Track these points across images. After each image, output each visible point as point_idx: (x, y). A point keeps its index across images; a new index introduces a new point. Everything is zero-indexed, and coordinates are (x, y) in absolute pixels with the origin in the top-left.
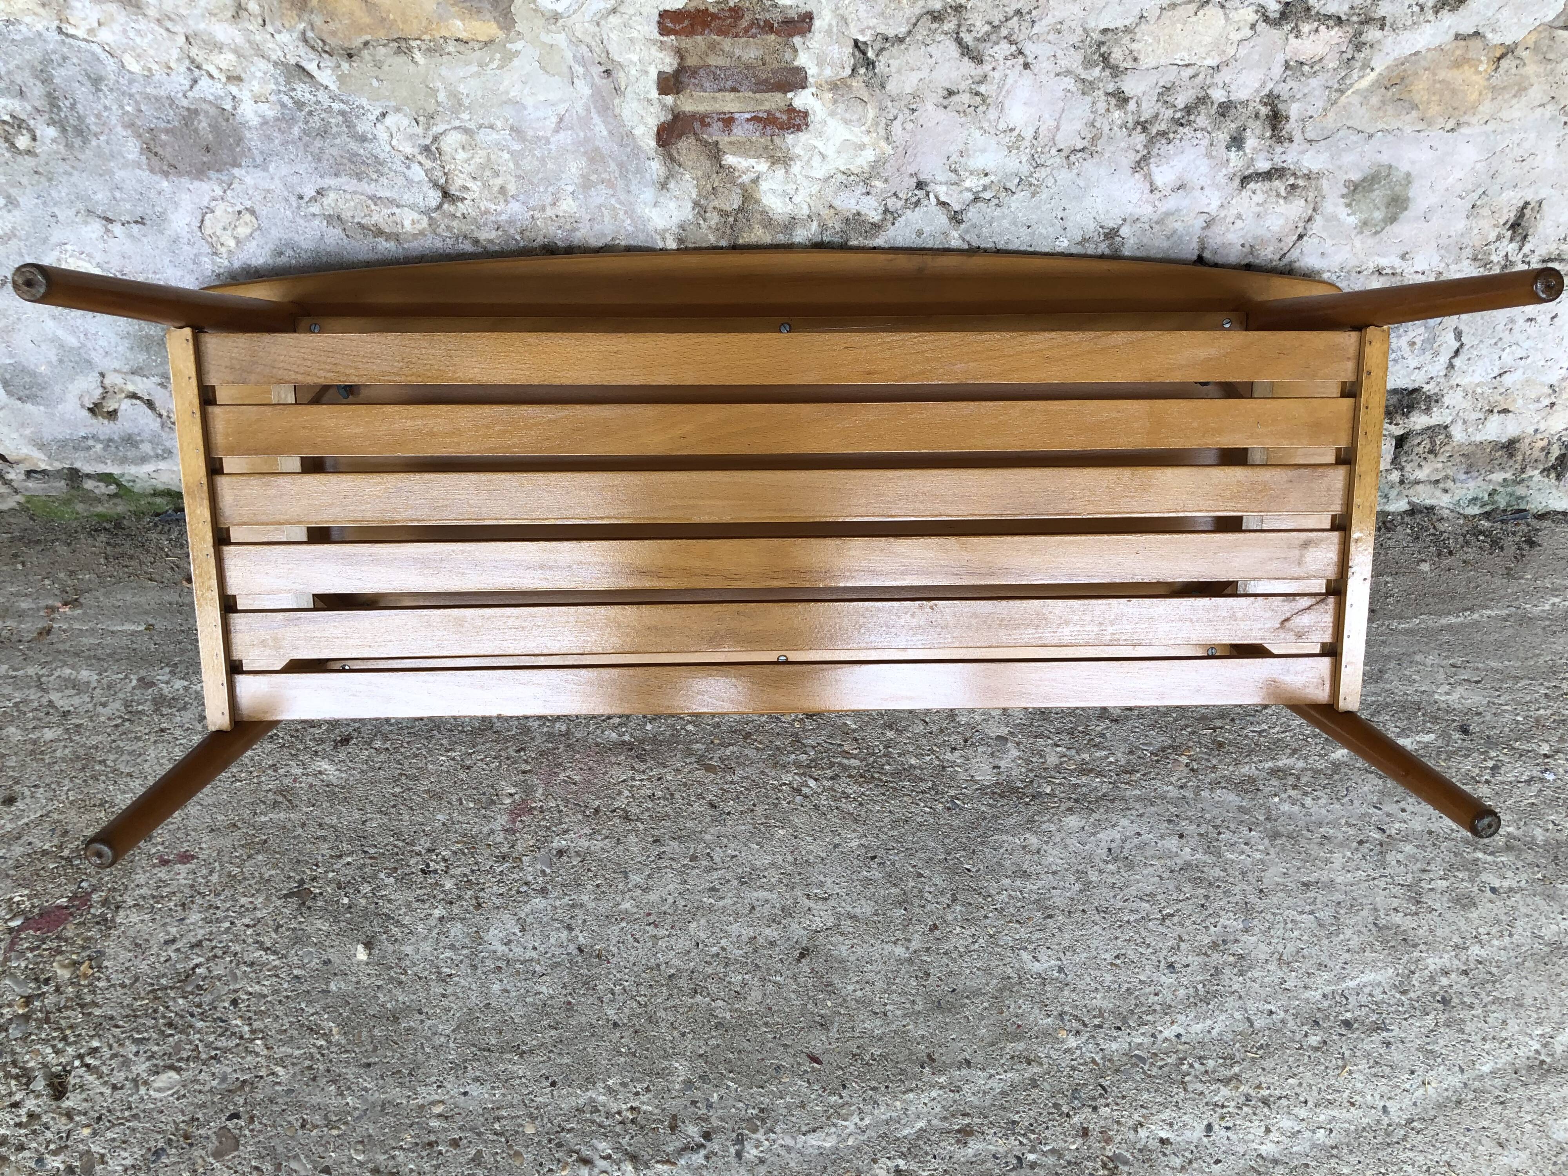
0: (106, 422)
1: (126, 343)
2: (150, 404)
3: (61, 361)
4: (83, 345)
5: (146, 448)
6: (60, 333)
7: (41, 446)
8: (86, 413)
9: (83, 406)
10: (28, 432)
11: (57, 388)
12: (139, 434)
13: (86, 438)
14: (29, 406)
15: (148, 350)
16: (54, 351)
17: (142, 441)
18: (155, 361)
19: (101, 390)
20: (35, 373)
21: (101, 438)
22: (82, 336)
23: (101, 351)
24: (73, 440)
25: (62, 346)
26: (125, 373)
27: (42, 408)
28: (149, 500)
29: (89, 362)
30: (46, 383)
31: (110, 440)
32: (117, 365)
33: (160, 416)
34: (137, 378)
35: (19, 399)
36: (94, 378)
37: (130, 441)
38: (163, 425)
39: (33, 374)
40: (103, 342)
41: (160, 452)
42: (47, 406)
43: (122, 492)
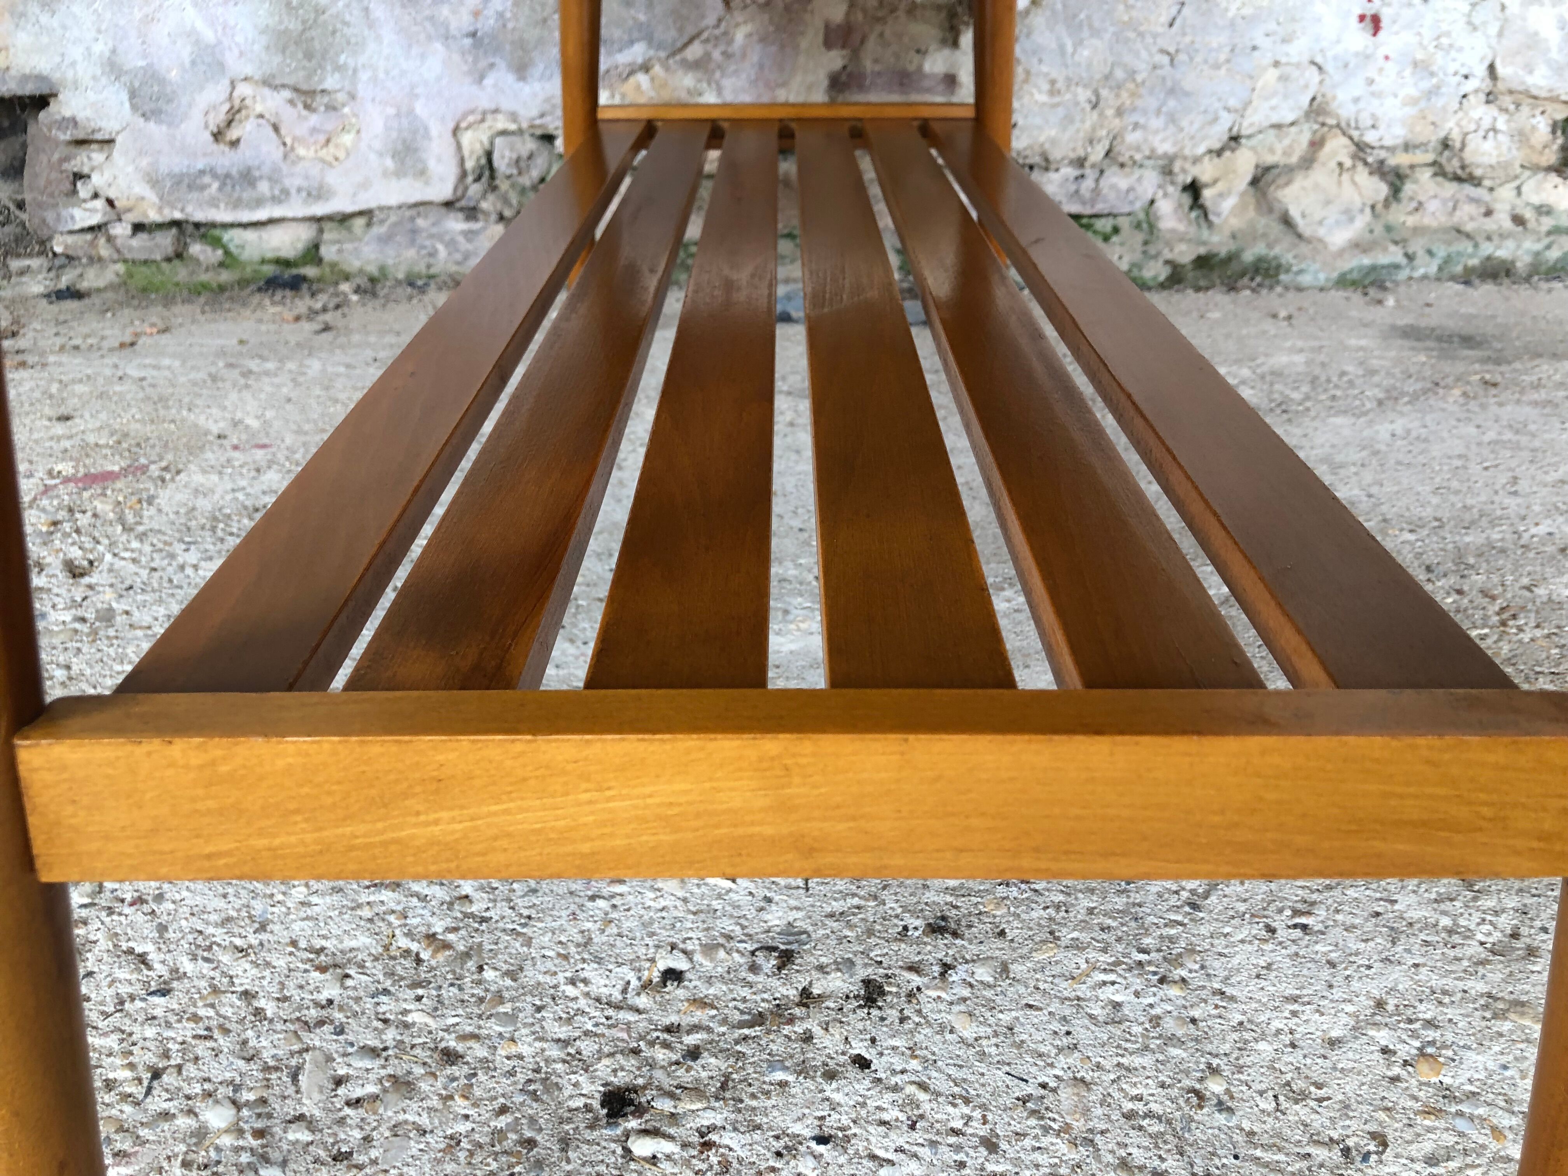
0: (227, 149)
1: (264, 40)
2: (276, 128)
3: (193, 63)
4: (219, 43)
5: (264, 187)
6: (200, 25)
7: (154, 182)
8: (207, 137)
9: (206, 126)
10: (144, 162)
11: (184, 100)
12: (259, 168)
13: (202, 172)
14: (152, 125)
15: (283, 52)
16: (189, 49)
17: (261, 177)
18: (289, 66)
19: (227, 107)
20: (164, 79)
21: (219, 171)
22: (220, 29)
23: (236, 52)
24: (188, 175)
25: (197, 42)
26: (257, 82)
27: (164, 128)
28: (257, 267)
29: (221, 66)
30: (174, 92)
31: (228, 176)
32: (249, 70)
33: (284, 144)
34: (266, 91)
35: (144, 115)
36: (223, 87)
37: (248, 178)
38: (285, 157)
39: (162, 81)
40: (239, 39)
41: (277, 192)
42: (170, 125)
43: (228, 261)
